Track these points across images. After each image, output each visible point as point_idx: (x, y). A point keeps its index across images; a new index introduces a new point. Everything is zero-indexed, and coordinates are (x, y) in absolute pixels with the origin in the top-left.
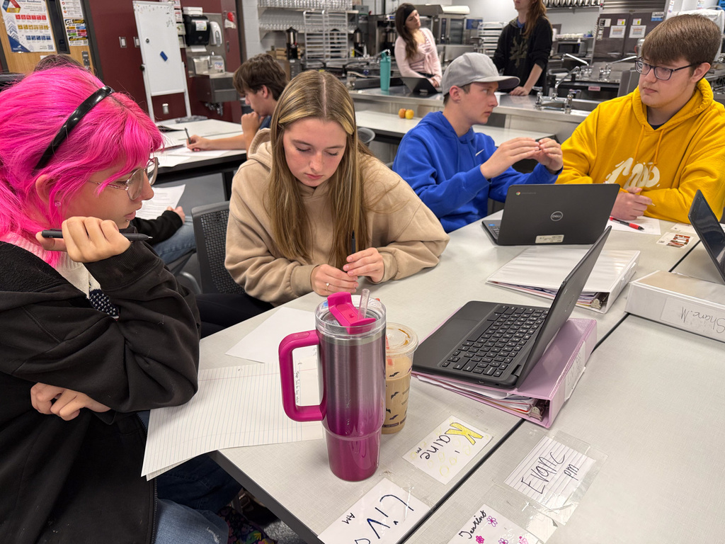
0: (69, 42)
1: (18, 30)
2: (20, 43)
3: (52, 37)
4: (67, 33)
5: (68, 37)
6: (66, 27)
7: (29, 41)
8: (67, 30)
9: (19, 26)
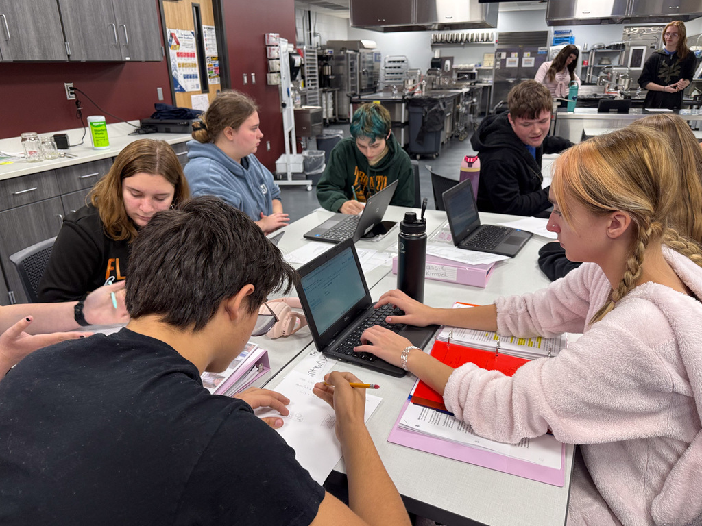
0: (209, 80)
1: (178, 69)
2: (180, 82)
3: (199, 76)
4: (208, 71)
5: (208, 75)
6: (207, 64)
7: (186, 80)
8: (207, 67)
9: (179, 64)
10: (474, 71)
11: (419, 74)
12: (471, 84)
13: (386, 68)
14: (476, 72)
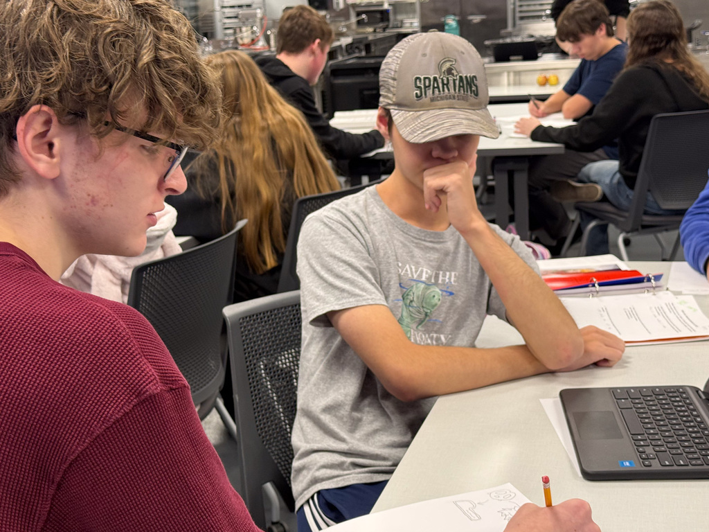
10: (386, 6)
11: (259, 15)
12: (375, 31)
13: (223, 7)
14: (390, 8)
